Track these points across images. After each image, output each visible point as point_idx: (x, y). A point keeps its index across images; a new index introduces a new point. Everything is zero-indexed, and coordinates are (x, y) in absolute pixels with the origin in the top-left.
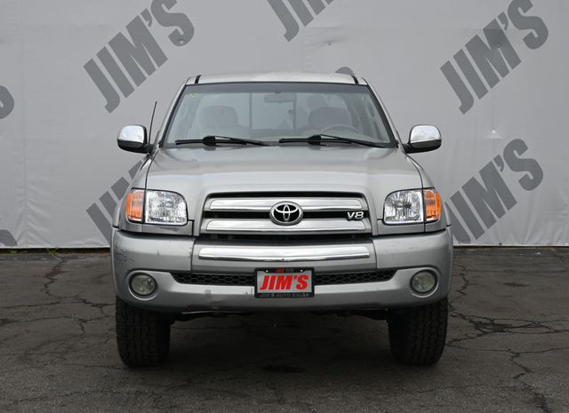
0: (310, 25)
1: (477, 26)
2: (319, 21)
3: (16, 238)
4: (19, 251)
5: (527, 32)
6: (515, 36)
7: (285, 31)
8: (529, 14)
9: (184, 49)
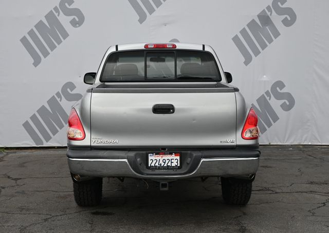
0: (154, 14)
2: (159, 12)
5: (284, 17)
6: (277, 19)
7: (139, 18)
8: (284, 6)
9: (79, 29)
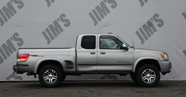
0: (101, 21)
1: (145, 21)
2: (103, 20)
3: (23, 78)
4: (23, 81)
5: (158, 23)
6: (155, 24)
7: (94, 23)
8: (158, 18)
9: (68, 28)
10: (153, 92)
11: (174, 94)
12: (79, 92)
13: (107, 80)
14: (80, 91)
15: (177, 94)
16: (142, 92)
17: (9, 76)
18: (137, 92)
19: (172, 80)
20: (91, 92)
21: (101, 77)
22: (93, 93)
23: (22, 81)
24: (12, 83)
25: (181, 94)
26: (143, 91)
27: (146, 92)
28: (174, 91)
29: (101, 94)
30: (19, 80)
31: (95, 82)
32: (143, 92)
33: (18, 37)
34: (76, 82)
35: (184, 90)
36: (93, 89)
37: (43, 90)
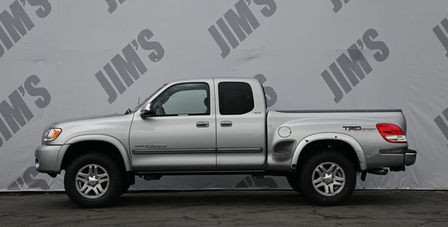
0: (238, 48)
1: (344, 47)
2: (243, 46)
3: (49, 184)
5: (376, 51)
6: (368, 54)
7: (221, 52)
8: (376, 40)
9: (158, 64)
10: (364, 217)
11: (414, 221)
12: (187, 218)
13: (254, 188)
14: (188, 216)
15: (422, 222)
16: (337, 218)
17: (15, 180)
18: (326, 217)
19: (408, 188)
20: (214, 217)
21: (238, 182)
22: (221, 220)
23: (48, 192)
24: (24, 197)
25: (430, 221)
26: (340, 215)
27: (347, 218)
28: (415, 213)
29: (240, 222)
30: (41, 190)
31: (222, 193)
32: (340, 218)
33: (37, 86)
34: (179, 194)
35: (438, 213)
36: (220, 211)
37: (99, 213)
